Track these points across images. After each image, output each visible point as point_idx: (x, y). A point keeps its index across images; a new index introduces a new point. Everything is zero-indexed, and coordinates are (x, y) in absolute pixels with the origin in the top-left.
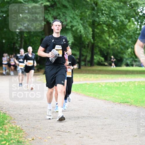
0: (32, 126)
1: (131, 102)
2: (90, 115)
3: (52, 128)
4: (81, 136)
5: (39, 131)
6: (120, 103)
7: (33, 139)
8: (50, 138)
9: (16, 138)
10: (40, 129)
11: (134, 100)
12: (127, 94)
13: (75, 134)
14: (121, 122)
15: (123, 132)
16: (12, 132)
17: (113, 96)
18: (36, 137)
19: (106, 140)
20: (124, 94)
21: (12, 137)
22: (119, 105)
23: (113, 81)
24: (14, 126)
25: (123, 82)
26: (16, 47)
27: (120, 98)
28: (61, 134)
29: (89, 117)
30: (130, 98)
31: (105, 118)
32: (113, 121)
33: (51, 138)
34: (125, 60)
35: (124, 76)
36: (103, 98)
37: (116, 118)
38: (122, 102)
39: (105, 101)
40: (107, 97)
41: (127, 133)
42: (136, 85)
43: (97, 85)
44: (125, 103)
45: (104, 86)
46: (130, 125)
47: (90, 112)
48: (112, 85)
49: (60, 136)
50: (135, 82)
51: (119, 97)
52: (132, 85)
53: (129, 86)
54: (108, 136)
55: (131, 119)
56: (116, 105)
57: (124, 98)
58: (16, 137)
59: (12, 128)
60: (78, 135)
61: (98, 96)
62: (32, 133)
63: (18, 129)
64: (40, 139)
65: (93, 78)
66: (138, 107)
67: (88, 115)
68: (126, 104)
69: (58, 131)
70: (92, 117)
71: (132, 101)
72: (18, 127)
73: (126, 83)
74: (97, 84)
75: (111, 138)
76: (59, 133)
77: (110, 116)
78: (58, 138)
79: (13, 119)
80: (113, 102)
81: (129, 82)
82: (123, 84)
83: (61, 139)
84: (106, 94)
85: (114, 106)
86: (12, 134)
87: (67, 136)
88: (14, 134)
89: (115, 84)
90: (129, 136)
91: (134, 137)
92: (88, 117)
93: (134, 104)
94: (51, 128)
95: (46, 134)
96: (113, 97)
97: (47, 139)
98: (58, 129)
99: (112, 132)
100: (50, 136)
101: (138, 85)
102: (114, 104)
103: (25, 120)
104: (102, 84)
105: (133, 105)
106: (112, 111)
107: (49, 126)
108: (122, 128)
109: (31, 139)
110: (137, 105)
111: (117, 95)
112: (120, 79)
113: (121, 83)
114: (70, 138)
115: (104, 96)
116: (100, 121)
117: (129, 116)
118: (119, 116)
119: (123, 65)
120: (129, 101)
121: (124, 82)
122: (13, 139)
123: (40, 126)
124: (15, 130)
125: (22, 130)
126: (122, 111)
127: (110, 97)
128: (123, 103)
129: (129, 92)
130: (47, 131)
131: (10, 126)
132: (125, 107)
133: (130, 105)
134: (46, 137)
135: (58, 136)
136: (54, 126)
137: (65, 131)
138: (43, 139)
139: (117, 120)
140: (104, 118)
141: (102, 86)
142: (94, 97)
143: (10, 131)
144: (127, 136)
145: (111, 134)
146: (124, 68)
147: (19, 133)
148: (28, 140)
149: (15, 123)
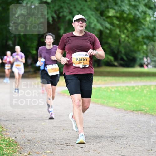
0: (28, 139)
1: (146, 110)
2: (97, 126)
3: (52, 141)
4: (86, 151)
5: (36, 144)
6: (133, 111)
7: (29, 154)
8: (49, 153)
9: (9, 153)
10: (37, 142)
11: (149, 107)
12: (141, 100)
13: (79, 148)
14: (134, 134)
15: (136, 146)
16: (5, 145)
17: (125, 102)
18: (32, 151)
19: (116, 155)
20: (137, 100)
21: (4, 152)
22: (131, 113)
23: (124, 85)
24: (6, 138)
25: (136, 86)
26: (9, 45)
27: (133, 105)
28: (62, 148)
29: (96, 127)
30: (145, 106)
31: (115, 129)
32: (124, 133)
33: (51, 153)
34: (138, 59)
35: (138, 78)
36: (113, 105)
37: (128, 129)
38: (135, 109)
39: (115, 108)
40: (117, 105)
41: (141, 147)
42: (152, 89)
43: (105, 90)
44: (139, 110)
45: (113, 90)
46: (145, 137)
47: (97, 121)
48: (124, 90)
49: (62, 151)
50: (151, 86)
51: (131, 103)
52: (147, 89)
53: (143, 91)
54: (119, 151)
55: (146, 130)
56: (128, 113)
57: (138, 105)
58: (9, 151)
59: (4, 141)
60: (83, 149)
61: (107, 103)
62: (28, 146)
63: (12, 142)
64: (38, 154)
65: (100, 81)
66: (154, 116)
67: (94, 125)
68: (140, 112)
69: (59, 144)
70: (100, 127)
71: (147, 108)
72: (11, 139)
73: (140, 87)
74: (105, 88)
75: (122, 152)
76: (60, 147)
77: (120, 126)
78: (60, 153)
79: (5, 130)
80: (125, 110)
81: (144, 86)
82: (136, 88)
83: (62, 154)
84: (116, 101)
85: (125, 114)
86: (4, 148)
87: (70, 151)
88: (7, 148)
89: (127, 88)
90: (143, 150)
91: (149, 151)
92: (94, 127)
93: (150, 112)
94: (50, 140)
95: (45, 147)
96: (125, 104)
97: (46, 154)
98: (59, 142)
99: (123, 146)
100: (49, 150)
101: (154, 90)
102: (126, 112)
103: (20, 131)
104: (111, 88)
105: (148, 113)
106: (124, 120)
107: (48, 138)
108: (136, 141)
109: (26, 154)
110: (153, 113)
111: (129, 102)
112: (132, 82)
113: (134, 88)
114: (73, 152)
115: (113, 103)
116: (109, 133)
117: (143, 126)
118: (131, 127)
119: (136, 65)
120: (144, 108)
121: (138, 87)
122: (5, 153)
123: (37, 138)
124: (7, 143)
125: (16, 143)
126: (135, 120)
127: (121, 103)
128: (136, 111)
129: (144, 98)
130: (46, 144)
131: (2, 137)
132: (139, 115)
133: (145, 114)
134: (45, 152)
135: (59, 151)
136: (54, 138)
137: (67, 144)
138: (41, 153)
139: (130, 131)
140: (113, 129)
141: (111, 91)
142: (102, 104)
143: (2, 144)
144: (141, 151)
145: (122, 148)
146: (137, 69)
147: (13, 147)
148: (23, 155)
149: (7, 135)
